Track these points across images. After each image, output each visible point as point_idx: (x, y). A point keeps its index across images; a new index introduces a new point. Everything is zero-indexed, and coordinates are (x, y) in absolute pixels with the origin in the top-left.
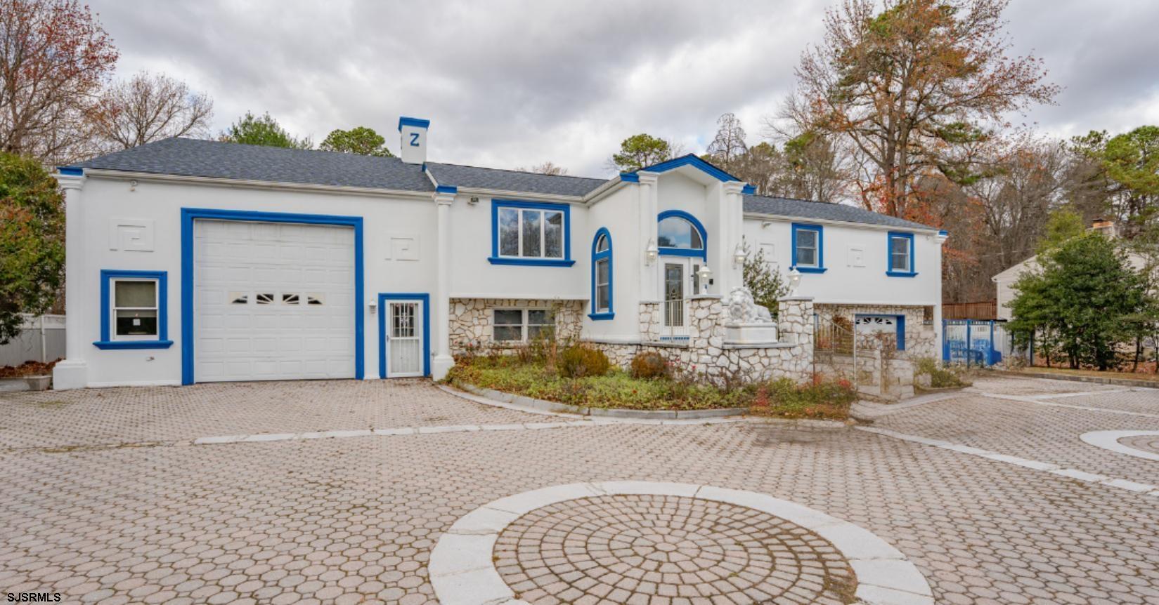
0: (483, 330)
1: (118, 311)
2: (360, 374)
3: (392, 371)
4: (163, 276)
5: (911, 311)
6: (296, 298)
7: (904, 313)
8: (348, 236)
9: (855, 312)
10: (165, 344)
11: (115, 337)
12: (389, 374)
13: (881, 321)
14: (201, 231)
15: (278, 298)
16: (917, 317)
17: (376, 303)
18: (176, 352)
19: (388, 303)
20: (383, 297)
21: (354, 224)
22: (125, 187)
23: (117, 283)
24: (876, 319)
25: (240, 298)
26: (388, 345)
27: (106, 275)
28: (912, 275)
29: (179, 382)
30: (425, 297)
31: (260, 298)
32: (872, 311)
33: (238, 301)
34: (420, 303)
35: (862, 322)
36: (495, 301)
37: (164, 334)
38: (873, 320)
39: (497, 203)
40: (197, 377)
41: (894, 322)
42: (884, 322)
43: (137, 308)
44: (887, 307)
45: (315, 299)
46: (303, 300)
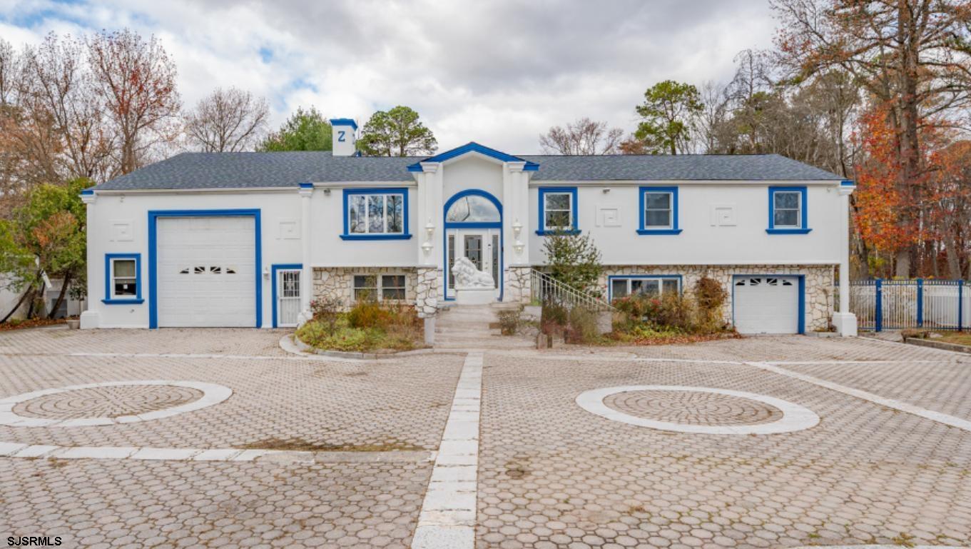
0: (345, 295)
1: (116, 280)
2: (259, 325)
3: (282, 322)
4: (138, 256)
5: (814, 271)
6: (219, 269)
7: (802, 272)
8: (251, 222)
9: (731, 272)
10: (140, 302)
11: (113, 297)
12: (279, 325)
13: (775, 281)
14: (162, 225)
15: (208, 269)
16: (823, 277)
17: (270, 272)
18: (146, 306)
19: (278, 271)
20: (275, 267)
21: (255, 214)
22: (118, 199)
23: (115, 262)
24: (768, 280)
25: (184, 269)
26: (278, 303)
27: (108, 256)
28: (805, 231)
29: (147, 326)
30: (302, 266)
31: (196, 269)
32: (756, 272)
33: (184, 272)
34: (302, 270)
35: (748, 282)
36: (353, 269)
37: (139, 296)
38: (764, 282)
39: (347, 192)
40: (159, 324)
41: (795, 283)
42: (780, 282)
43: (126, 278)
44: (777, 267)
45: (231, 269)
46: (224, 271)
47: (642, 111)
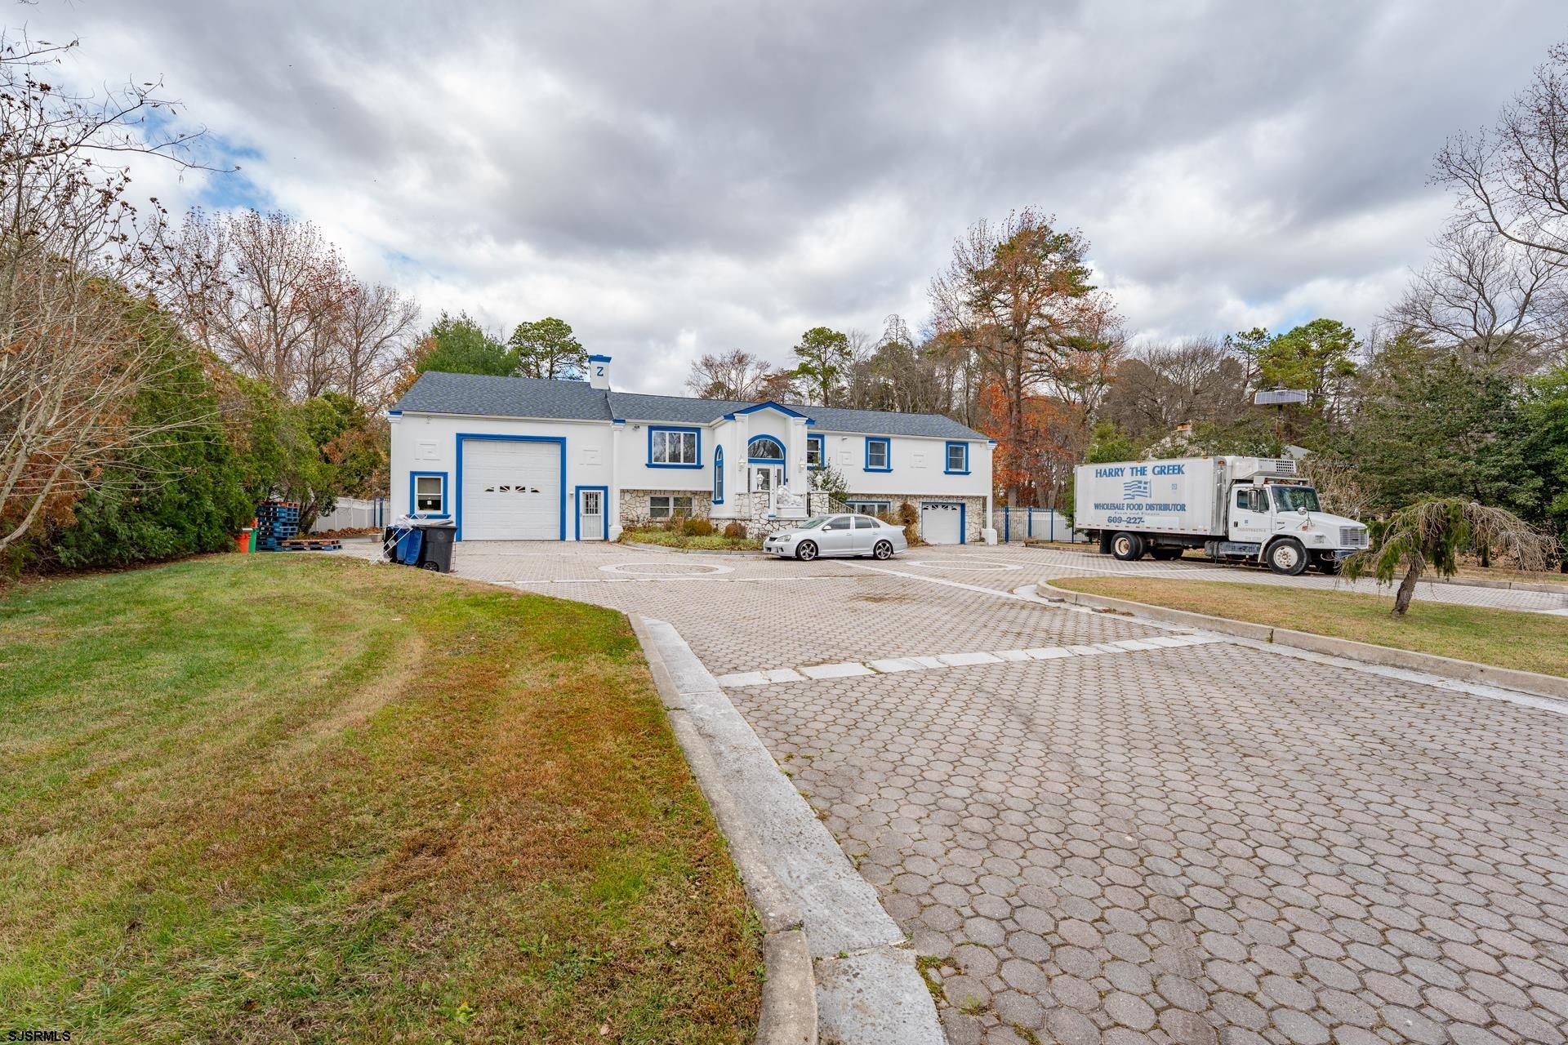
0: (643, 510)
1: (420, 496)
2: (563, 538)
3: (584, 536)
4: (445, 475)
5: (971, 500)
6: (524, 489)
7: (964, 501)
8: (556, 449)
9: (922, 500)
10: (446, 517)
11: (419, 512)
12: (581, 538)
13: (947, 507)
14: (467, 447)
15: (513, 488)
16: (977, 505)
17: (574, 492)
18: (453, 521)
19: (581, 492)
20: (578, 488)
21: (561, 441)
22: (425, 420)
23: (419, 479)
24: (943, 506)
25: (490, 488)
26: (581, 519)
27: (413, 474)
28: (967, 473)
30: (605, 489)
31: (502, 488)
32: (937, 500)
33: (488, 491)
34: (602, 492)
35: (930, 508)
36: (651, 491)
37: (445, 510)
38: (940, 507)
39: (651, 428)
40: (465, 537)
41: (959, 508)
42: (950, 508)
43: (430, 494)
44: (949, 497)
45: (535, 489)
46: (528, 490)
47: (800, 351)
